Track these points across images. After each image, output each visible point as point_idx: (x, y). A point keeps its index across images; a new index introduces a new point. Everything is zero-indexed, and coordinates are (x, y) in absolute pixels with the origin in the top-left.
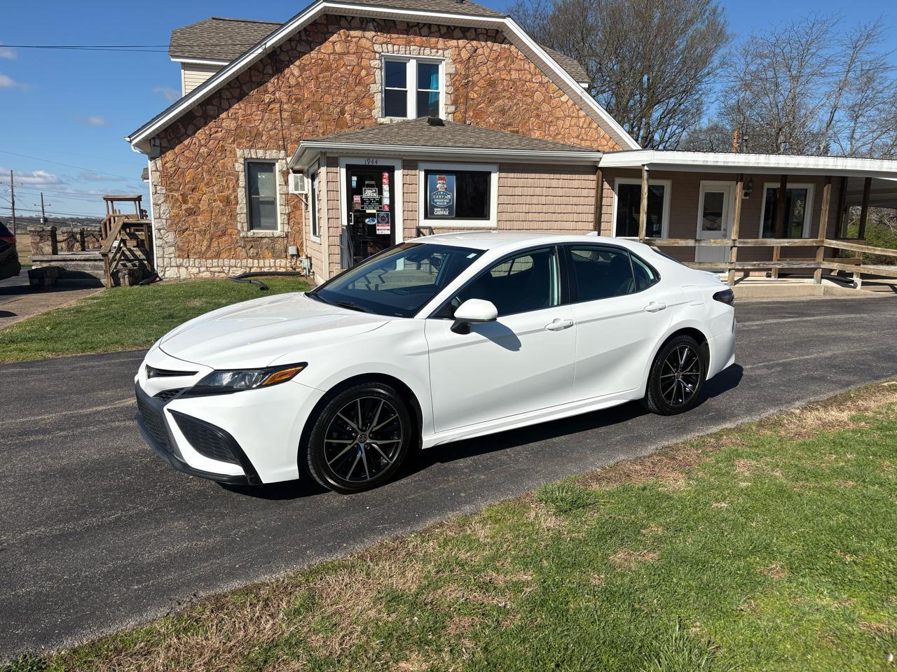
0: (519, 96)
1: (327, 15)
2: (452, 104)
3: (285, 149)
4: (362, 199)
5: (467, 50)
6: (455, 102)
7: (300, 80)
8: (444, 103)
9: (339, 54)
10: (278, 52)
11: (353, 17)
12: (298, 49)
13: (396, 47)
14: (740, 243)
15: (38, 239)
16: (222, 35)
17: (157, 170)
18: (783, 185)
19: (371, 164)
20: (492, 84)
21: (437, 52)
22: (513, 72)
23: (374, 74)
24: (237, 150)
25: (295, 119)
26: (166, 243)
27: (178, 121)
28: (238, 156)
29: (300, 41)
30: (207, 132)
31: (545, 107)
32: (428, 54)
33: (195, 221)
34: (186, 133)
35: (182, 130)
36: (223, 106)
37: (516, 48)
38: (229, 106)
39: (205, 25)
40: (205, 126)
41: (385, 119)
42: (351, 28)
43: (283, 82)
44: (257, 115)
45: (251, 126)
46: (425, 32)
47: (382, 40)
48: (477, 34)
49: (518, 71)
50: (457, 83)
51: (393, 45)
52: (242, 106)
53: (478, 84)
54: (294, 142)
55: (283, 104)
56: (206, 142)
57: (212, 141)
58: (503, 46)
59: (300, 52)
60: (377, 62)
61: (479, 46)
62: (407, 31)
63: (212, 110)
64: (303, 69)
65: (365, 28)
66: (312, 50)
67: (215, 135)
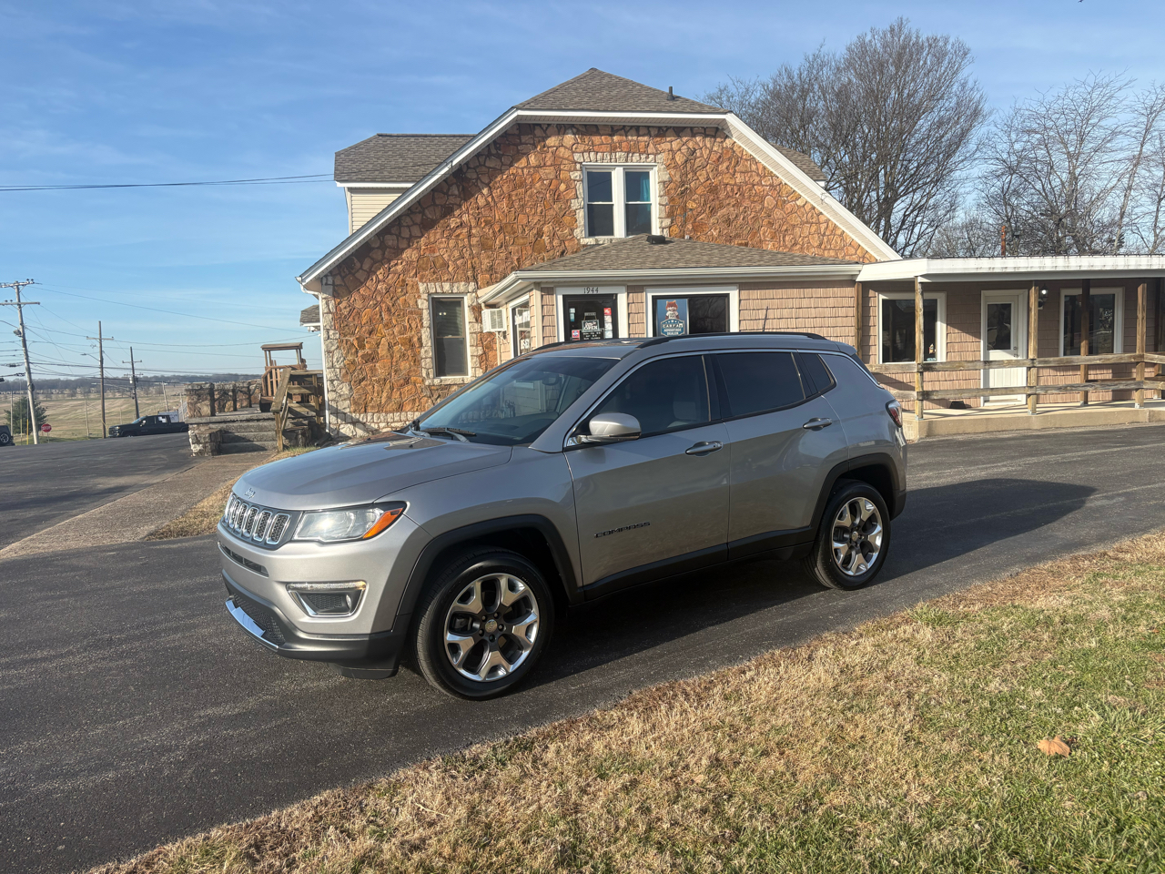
0: (746, 203)
1: (519, 124)
2: (668, 217)
3: (475, 279)
4: (581, 333)
5: (682, 153)
6: (671, 215)
7: (490, 199)
8: (657, 215)
9: (534, 167)
10: (465, 170)
11: (549, 125)
12: (487, 164)
13: (599, 155)
14: (1040, 362)
15: (195, 398)
16: (390, 153)
17: (330, 312)
18: (1086, 291)
19: (591, 293)
20: (713, 190)
21: (647, 158)
22: (738, 175)
23: (575, 188)
24: (420, 284)
25: (484, 246)
26: (340, 396)
27: (352, 254)
28: (421, 291)
29: (489, 155)
30: (386, 266)
31: (778, 214)
32: (636, 161)
33: (373, 370)
34: (361, 268)
35: (358, 265)
36: (403, 235)
37: (740, 147)
38: (410, 235)
39: (372, 144)
40: (383, 258)
41: (589, 240)
42: (547, 136)
43: (470, 203)
44: (442, 243)
45: (435, 255)
46: (632, 135)
47: (584, 148)
48: (693, 134)
49: (744, 173)
50: (672, 192)
51: (596, 153)
52: (425, 233)
53: (697, 191)
54: (485, 272)
55: (471, 228)
56: (385, 277)
57: (391, 276)
58: (724, 145)
59: (489, 168)
60: (578, 173)
61: (697, 147)
62: (611, 136)
63: (390, 240)
64: (493, 186)
65: (563, 137)
66: (503, 164)
67: (395, 268)
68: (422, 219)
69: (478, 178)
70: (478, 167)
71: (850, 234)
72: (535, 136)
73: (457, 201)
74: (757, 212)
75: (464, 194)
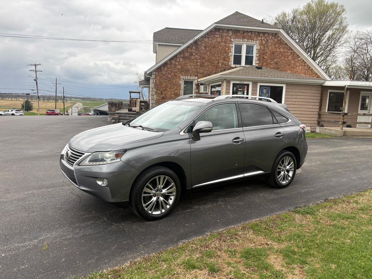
0: (283, 58)
1: (215, 28)
2: (258, 60)
3: (197, 76)
5: (264, 41)
6: (259, 60)
7: (204, 51)
8: (255, 60)
9: (219, 42)
10: (197, 41)
11: (224, 29)
12: (204, 40)
13: (239, 40)
15: (111, 106)
16: (170, 34)
17: (153, 83)
19: (241, 83)
20: (273, 53)
21: (254, 41)
22: (281, 49)
23: (231, 49)
24: (181, 76)
25: (202, 65)
28: (181, 78)
29: (205, 37)
30: (171, 70)
31: (293, 62)
32: (250, 42)
34: (164, 70)
35: (163, 69)
36: (177, 61)
37: (283, 40)
38: (179, 61)
39: (164, 30)
40: (171, 67)
41: (233, 66)
42: (223, 33)
43: (198, 52)
44: (189, 64)
45: (186, 67)
46: (250, 34)
47: (234, 37)
48: (269, 35)
49: (283, 48)
50: (260, 53)
51: (238, 39)
52: (184, 60)
53: (268, 53)
54: (201, 73)
55: (198, 59)
56: (171, 73)
57: (172, 73)
58: (278, 39)
59: (205, 41)
60: (232, 45)
61: (269, 39)
62: (243, 34)
63: (173, 62)
64: (205, 47)
65: (228, 33)
66: (209, 40)
67: (174, 71)
68: (183, 56)
69: (201, 44)
70: (202, 41)
71: (314, 70)
72: (220, 32)
73: (194, 51)
74: (286, 61)
75: (197, 49)
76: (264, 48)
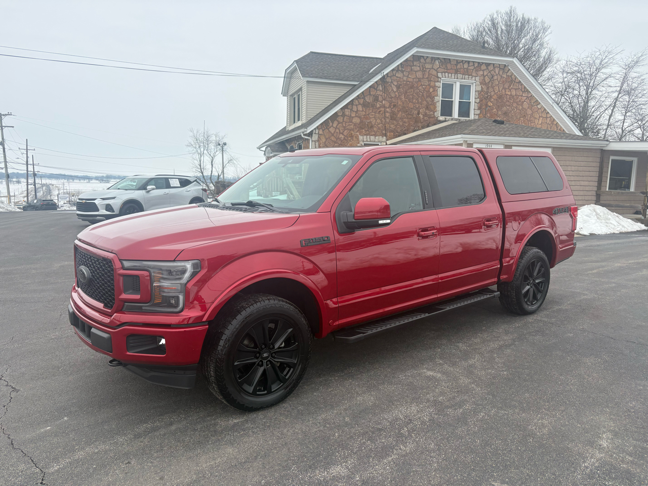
0: (515, 105)
3: (385, 135)
5: (488, 77)
6: (479, 108)
7: (397, 94)
8: (473, 108)
9: (418, 78)
10: (386, 77)
11: (427, 57)
12: (397, 75)
13: (450, 75)
16: (322, 63)
20: (500, 97)
21: (472, 78)
22: (512, 90)
23: (437, 91)
24: (360, 136)
25: (393, 117)
28: (360, 140)
29: (399, 71)
30: (344, 125)
31: (529, 112)
32: (467, 80)
34: (332, 126)
35: (331, 124)
36: (353, 110)
37: (515, 76)
38: (357, 110)
40: (343, 121)
41: (442, 118)
42: (426, 63)
43: (387, 95)
44: (372, 115)
45: (368, 121)
46: (466, 66)
47: (443, 70)
48: (494, 68)
49: (515, 89)
50: (482, 96)
51: (448, 73)
52: (364, 109)
53: (493, 97)
54: (391, 131)
55: (386, 108)
56: (343, 132)
57: (346, 131)
58: (508, 74)
59: (397, 77)
60: (439, 83)
61: (495, 74)
62: (456, 65)
63: (347, 112)
64: (398, 87)
65: (434, 64)
66: (404, 76)
67: (349, 127)
68: (364, 102)
69: (392, 82)
70: (392, 76)
71: (560, 124)
72: (420, 62)
73: (381, 93)
74: (519, 110)
75: (385, 90)
76: (488, 88)
